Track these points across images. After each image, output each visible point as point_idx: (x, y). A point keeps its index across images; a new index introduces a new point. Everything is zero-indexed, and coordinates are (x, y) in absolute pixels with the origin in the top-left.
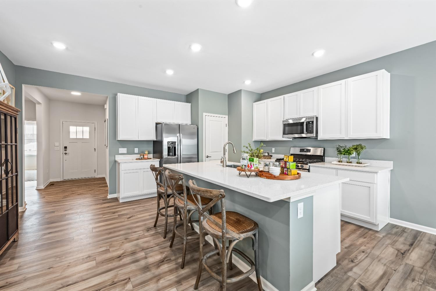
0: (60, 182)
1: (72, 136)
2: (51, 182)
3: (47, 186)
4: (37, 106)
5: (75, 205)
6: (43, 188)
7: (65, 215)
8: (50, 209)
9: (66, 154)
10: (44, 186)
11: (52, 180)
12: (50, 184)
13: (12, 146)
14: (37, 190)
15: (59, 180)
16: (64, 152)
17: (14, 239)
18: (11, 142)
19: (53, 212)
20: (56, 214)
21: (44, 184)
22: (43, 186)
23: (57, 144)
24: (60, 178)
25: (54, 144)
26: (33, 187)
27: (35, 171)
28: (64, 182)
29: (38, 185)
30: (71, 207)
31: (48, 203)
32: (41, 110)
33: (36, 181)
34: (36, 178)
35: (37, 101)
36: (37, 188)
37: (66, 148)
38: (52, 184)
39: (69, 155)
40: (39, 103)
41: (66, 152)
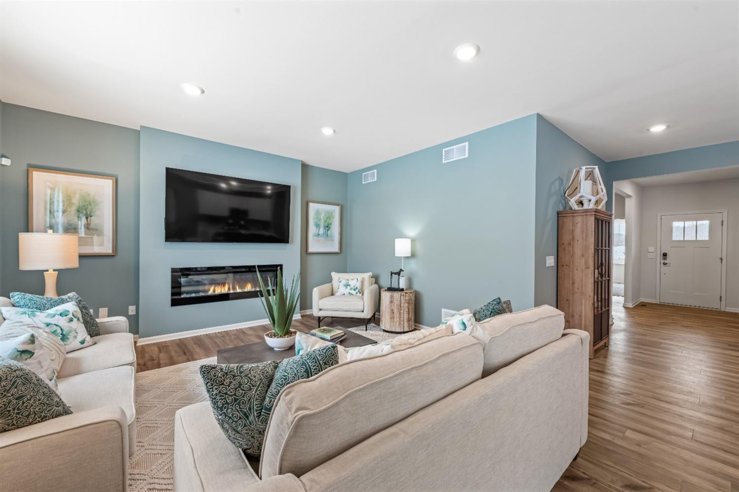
0: (656, 304)
1: (677, 236)
2: (641, 302)
3: (637, 305)
4: (627, 201)
5: (676, 337)
6: (632, 307)
7: (661, 343)
8: (640, 330)
9: (665, 264)
10: (633, 305)
11: (643, 300)
12: (641, 304)
13: (602, 250)
14: (624, 307)
15: (653, 301)
16: (663, 261)
17: (605, 343)
18: (602, 247)
19: (646, 335)
20: (647, 338)
21: (632, 302)
22: (631, 304)
23: (651, 249)
24: (656, 299)
25: (648, 249)
26: (619, 303)
27: (622, 286)
28: (662, 306)
29: (625, 301)
30: (670, 337)
31: (638, 324)
32: (631, 206)
33: (623, 298)
34: (622, 292)
35: (627, 194)
36: (624, 304)
37: (665, 255)
38: (643, 305)
39: (669, 266)
40: (629, 196)
41: (666, 262)
